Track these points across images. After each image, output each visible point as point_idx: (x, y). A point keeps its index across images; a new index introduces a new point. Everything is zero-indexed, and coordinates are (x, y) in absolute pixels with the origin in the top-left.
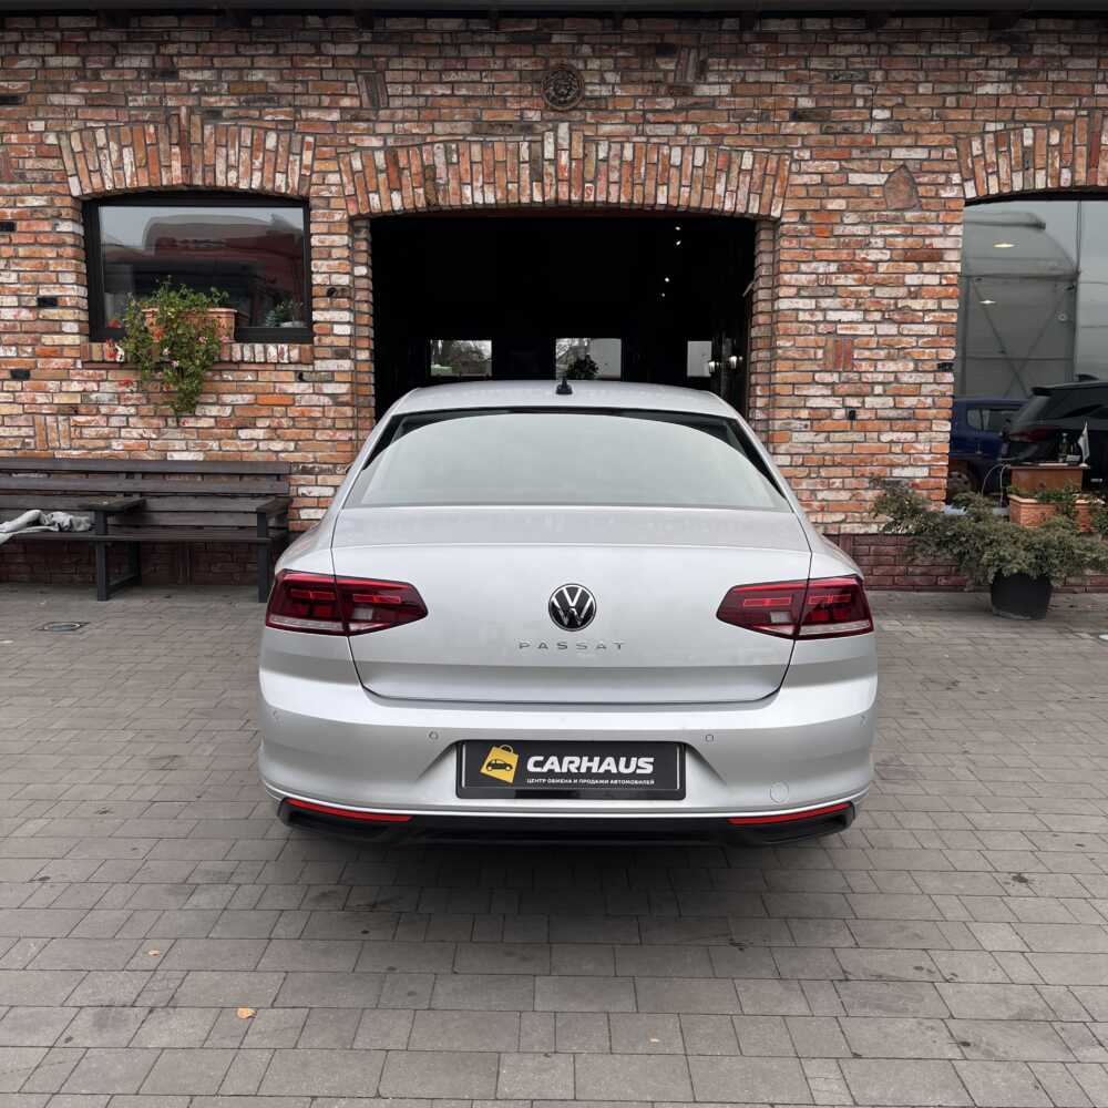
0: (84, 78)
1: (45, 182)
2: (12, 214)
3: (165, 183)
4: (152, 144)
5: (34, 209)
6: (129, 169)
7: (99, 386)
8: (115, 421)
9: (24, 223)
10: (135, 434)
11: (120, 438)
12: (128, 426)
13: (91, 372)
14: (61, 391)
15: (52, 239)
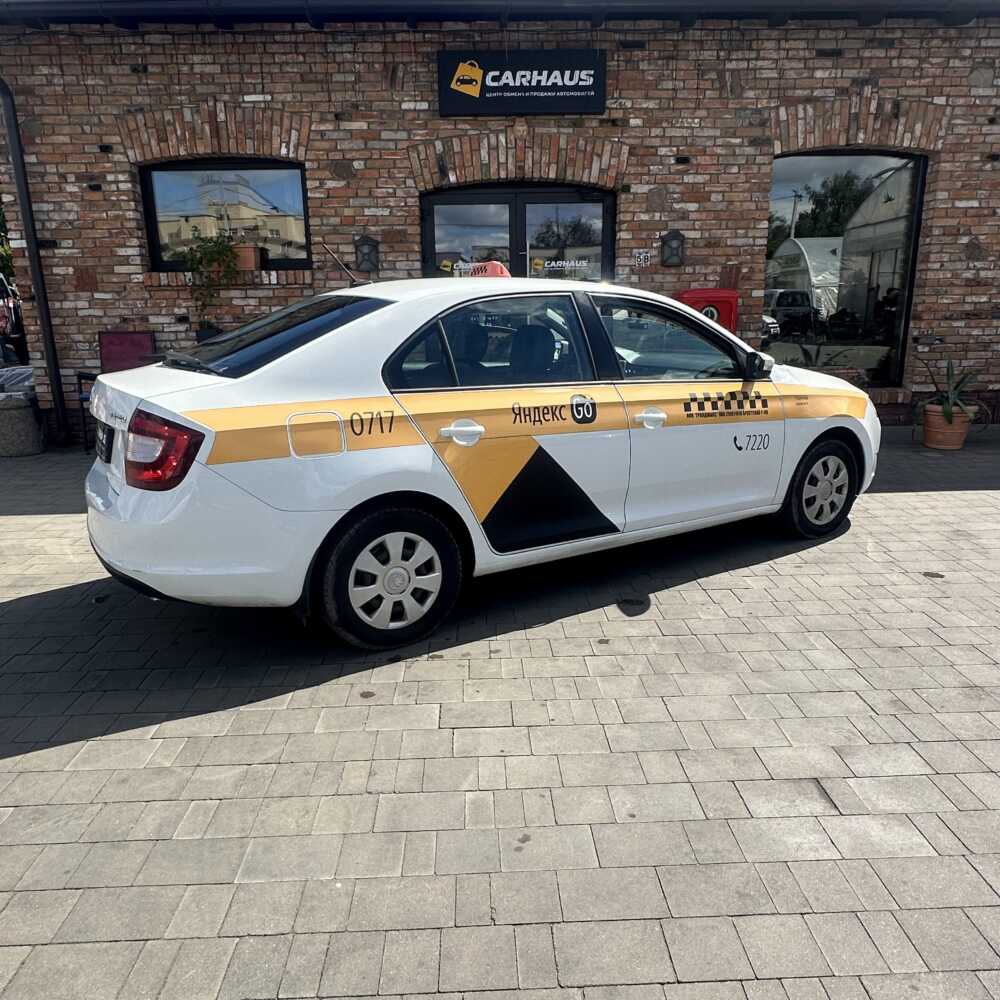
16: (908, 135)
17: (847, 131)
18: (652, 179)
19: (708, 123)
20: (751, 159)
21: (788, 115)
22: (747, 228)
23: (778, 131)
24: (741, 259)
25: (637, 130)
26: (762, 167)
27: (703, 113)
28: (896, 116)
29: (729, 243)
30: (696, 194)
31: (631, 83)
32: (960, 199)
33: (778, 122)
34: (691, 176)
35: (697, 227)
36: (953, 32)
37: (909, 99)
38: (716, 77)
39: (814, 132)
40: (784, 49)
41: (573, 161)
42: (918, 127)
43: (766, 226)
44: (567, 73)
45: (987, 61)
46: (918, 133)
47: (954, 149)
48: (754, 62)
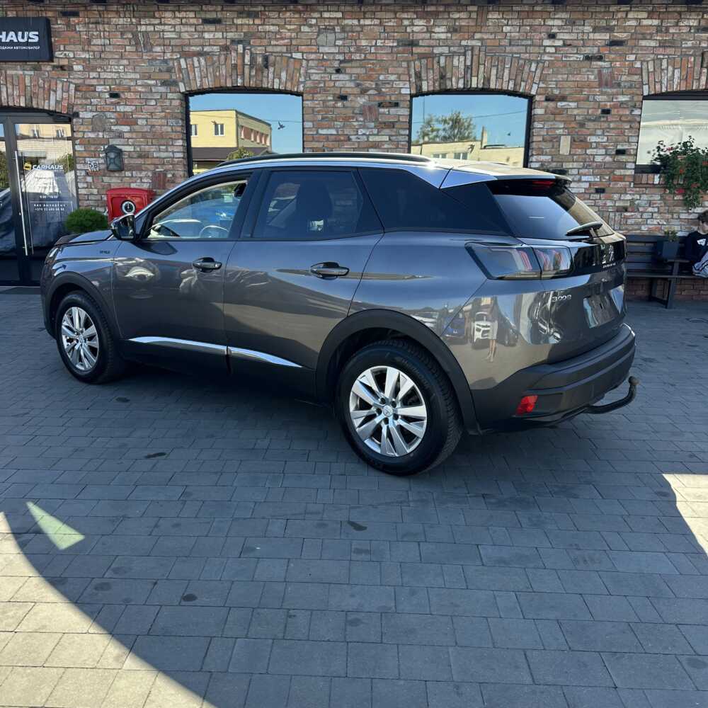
0: (661, 31)
1: (630, 87)
2: (610, 105)
3: (694, 88)
4: (691, 67)
5: (622, 103)
6: (676, 80)
7: (640, 197)
8: (645, 216)
9: (616, 110)
10: (655, 222)
11: (647, 224)
12: (652, 218)
13: (638, 189)
14: (620, 199)
15: (629, 118)
16: (277, 81)
17: (231, 76)
18: (94, 108)
19: (130, 69)
20: (164, 96)
21: (187, 65)
22: (167, 145)
23: (181, 75)
24: (165, 167)
25: (79, 73)
26: (174, 102)
27: (125, 62)
28: (267, 67)
29: (155, 155)
30: (126, 119)
31: (72, 40)
32: (322, 128)
33: (180, 69)
34: (121, 107)
35: (130, 143)
36: (300, 7)
37: (274, 54)
38: (131, 37)
39: (207, 77)
40: (177, 18)
41: (36, 95)
42: (284, 75)
43: (181, 144)
44: (20, 33)
45: (328, 27)
46: (284, 78)
47: (314, 91)
48: (158, 26)
